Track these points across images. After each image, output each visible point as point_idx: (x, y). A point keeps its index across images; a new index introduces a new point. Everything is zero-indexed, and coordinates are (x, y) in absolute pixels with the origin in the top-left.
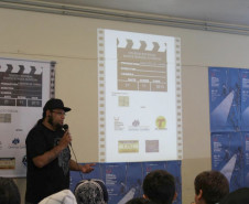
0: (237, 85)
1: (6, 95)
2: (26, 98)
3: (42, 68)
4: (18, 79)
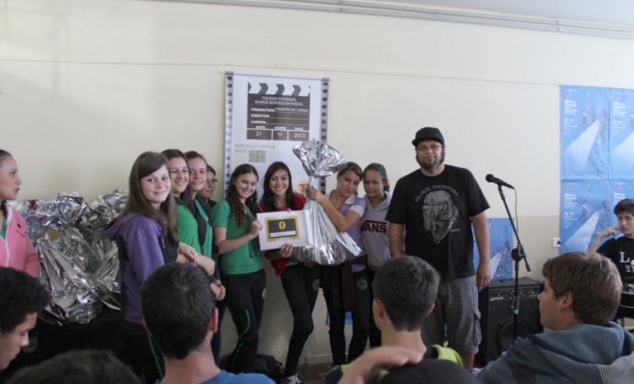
0: (604, 112)
1: (259, 125)
2: (287, 129)
3: (310, 87)
4: (275, 103)
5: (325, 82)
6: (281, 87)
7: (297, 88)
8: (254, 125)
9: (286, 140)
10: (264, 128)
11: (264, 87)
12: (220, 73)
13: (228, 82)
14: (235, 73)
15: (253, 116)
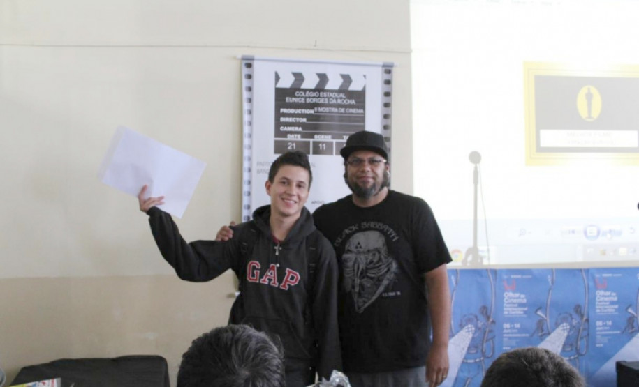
1: (291, 133)
2: (333, 138)
3: (365, 76)
4: (315, 100)
5: (388, 70)
6: (323, 78)
7: (347, 79)
8: (285, 134)
9: (332, 154)
10: (298, 138)
11: (299, 77)
12: (235, 58)
13: (246, 71)
14: (256, 57)
15: (282, 119)
